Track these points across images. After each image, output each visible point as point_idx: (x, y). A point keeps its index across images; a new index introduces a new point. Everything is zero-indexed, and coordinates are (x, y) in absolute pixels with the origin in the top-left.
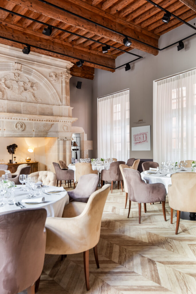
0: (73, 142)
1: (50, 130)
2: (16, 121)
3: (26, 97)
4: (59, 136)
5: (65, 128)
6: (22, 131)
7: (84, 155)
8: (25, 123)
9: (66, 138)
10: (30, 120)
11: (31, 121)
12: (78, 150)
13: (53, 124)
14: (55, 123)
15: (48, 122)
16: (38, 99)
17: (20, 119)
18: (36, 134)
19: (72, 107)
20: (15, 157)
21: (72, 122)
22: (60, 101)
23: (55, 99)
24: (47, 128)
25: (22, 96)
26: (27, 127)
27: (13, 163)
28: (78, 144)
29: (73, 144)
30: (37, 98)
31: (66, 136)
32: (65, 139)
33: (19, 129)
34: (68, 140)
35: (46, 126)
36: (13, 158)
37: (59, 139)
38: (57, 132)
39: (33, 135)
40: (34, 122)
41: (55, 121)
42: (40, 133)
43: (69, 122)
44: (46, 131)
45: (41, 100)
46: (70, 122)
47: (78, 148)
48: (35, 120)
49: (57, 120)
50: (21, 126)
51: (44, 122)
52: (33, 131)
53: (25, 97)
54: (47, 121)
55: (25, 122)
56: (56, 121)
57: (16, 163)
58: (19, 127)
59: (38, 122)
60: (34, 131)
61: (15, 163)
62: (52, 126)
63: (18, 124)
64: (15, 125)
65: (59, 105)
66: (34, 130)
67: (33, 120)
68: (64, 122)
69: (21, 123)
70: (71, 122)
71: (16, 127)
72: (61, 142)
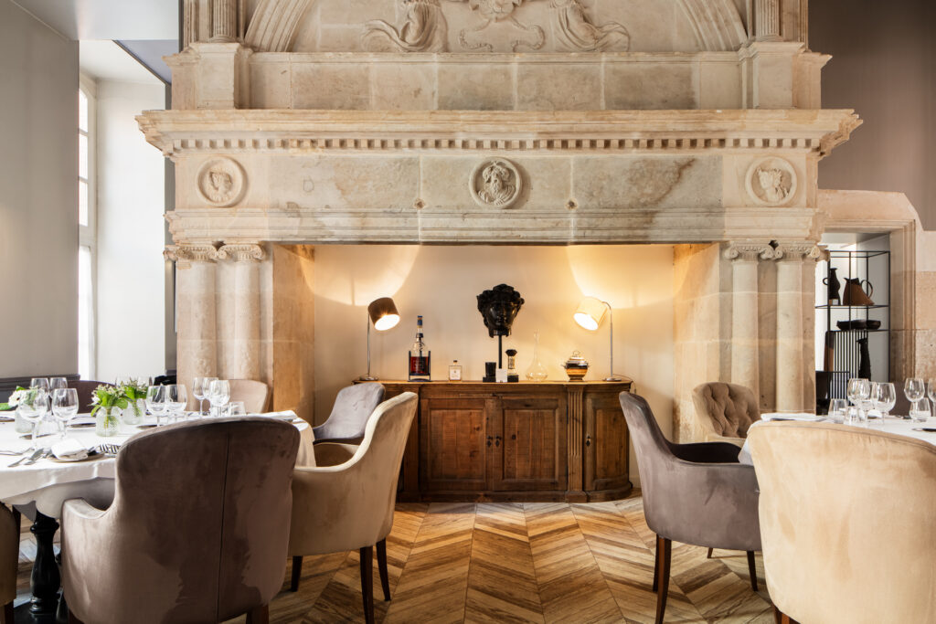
0: (843, 284)
1: (670, 200)
2: (478, 157)
3: (542, 31)
4: (728, 232)
5: (767, 181)
6: (508, 208)
7: (913, 357)
8: (525, 166)
9: (773, 245)
10: (550, 144)
11: (557, 155)
12: (872, 325)
13: (690, 163)
14: (700, 154)
15: (658, 154)
16: (609, 32)
17: (494, 145)
18: (585, 222)
19: (823, 52)
20: (511, 353)
21: (815, 143)
22: (738, 27)
23: (707, 19)
24: (649, 190)
25: (518, 25)
26: (535, 184)
27: (498, 381)
28: (878, 297)
29: (841, 292)
30: (599, 27)
31: (774, 233)
32: (768, 253)
33: (491, 200)
34: (785, 257)
35: (643, 176)
36: (505, 356)
37: (727, 254)
38: (715, 210)
39: (567, 228)
40: (572, 156)
41: (701, 143)
42: (605, 216)
43: (794, 143)
44: (644, 205)
45: (626, 34)
46: (801, 143)
47: (878, 315)
48: (579, 144)
49: (715, 138)
50: (503, 182)
51: (633, 155)
52: (566, 207)
53: (536, 31)
54: (650, 144)
55: (526, 157)
56: (707, 143)
57: (513, 378)
58: (492, 187)
59: (600, 155)
60: (572, 205)
61: (505, 381)
62: (685, 172)
63: (486, 171)
64: (471, 177)
65: (729, 49)
66: (575, 201)
67: (565, 144)
68: (759, 143)
69: (500, 164)
70: (808, 143)
71: (477, 190)
72: (744, 272)
